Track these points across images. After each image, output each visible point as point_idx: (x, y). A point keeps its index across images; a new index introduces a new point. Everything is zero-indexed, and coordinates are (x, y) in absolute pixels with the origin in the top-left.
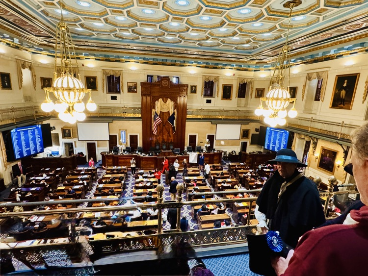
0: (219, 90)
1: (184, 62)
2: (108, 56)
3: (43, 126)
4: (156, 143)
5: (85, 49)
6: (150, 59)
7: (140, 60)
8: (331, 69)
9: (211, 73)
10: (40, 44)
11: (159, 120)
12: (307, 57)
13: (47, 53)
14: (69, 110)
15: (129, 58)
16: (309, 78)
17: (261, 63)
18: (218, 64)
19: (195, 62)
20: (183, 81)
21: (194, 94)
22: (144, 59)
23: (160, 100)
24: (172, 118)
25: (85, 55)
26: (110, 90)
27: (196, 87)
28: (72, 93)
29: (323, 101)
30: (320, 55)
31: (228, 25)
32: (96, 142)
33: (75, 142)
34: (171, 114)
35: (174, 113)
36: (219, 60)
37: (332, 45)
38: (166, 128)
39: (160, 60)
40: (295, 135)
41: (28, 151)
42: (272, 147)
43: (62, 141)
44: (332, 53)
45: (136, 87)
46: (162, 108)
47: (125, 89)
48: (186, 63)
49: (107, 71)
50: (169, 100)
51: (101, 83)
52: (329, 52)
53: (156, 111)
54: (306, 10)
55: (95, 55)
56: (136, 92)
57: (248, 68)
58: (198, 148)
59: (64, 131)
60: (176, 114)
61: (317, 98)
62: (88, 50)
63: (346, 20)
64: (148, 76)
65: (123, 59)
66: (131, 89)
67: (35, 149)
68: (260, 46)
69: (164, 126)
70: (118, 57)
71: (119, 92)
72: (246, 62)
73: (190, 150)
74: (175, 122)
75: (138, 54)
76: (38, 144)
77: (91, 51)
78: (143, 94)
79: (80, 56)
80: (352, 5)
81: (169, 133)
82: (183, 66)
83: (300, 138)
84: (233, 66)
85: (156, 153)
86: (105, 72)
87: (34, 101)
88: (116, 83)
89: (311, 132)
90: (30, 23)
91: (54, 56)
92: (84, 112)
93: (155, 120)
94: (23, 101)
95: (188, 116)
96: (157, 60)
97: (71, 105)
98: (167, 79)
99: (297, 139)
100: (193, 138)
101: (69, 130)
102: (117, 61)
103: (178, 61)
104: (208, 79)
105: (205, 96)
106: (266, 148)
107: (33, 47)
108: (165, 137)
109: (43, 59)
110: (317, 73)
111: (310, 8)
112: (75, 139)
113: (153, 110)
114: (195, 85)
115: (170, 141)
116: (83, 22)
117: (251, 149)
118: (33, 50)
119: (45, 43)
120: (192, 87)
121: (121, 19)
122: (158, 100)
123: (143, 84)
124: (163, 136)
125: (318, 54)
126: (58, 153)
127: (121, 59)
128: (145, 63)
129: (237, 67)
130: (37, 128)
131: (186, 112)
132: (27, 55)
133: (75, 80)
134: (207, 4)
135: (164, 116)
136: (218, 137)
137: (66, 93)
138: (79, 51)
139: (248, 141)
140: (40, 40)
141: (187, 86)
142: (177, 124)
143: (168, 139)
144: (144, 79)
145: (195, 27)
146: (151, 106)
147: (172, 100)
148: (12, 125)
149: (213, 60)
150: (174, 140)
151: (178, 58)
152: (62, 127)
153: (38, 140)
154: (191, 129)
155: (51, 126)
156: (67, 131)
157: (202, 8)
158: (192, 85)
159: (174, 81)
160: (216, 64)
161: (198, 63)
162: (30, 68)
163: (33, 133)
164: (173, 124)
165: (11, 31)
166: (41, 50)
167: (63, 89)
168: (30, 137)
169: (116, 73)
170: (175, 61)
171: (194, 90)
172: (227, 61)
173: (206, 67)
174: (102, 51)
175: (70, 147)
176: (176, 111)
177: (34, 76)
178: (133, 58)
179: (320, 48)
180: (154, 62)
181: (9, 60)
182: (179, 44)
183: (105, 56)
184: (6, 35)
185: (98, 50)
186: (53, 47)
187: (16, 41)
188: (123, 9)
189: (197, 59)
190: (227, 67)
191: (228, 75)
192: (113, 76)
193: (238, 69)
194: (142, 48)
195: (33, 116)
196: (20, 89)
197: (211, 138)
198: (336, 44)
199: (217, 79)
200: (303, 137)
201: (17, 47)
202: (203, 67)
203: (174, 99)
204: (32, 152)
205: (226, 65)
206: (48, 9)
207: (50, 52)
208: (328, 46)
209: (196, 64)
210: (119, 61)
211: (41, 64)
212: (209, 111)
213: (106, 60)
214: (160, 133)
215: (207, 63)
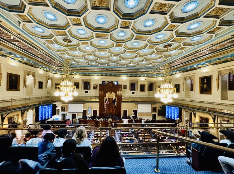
0: (138, 87)
1: (120, 74)
2: (85, 73)
3: (53, 105)
4: (106, 114)
5: (75, 71)
6: (104, 74)
7: (99, 75)
8: (196, 74)
9: (134, 79)
10: (57, 70)
11: (108, 102)
12: (182, 69)
13: (59, 73)
14: (66, 95)
15: (94, 74)
16: (185, 79)
17: (159, 73)
18: (137, 75)
19: (125, 74)
20: (120, 83)
21: (125, 89)
22: (101, 74)
23: (108, 92)
24: (114, 101)
25: (75, 73)
26: (85, 89)
27: (126, 86)
28: (68, 88)
29: (195, 91)
30: (189, 68)
31: (139, 57)
32: (76, 114)
33: (67, 113)
34: (114, 99)
35: (115, 99)
36: (137, 73)
37: (194, 63)
38: (111, 106)
39: (108, 74)
40: (182, 110)
41: (45, 117)
42: (170, 116)
43: (61, 113)
44: (195, 66)
45: (97, 87)
46: (109, 96)
47: (92, 87)
48: (121, 75)
49: (84, 80)
50: (113, 92)
51: (81, 85)
52: (193, 66)
53: (106, 98)
54: (175, 48)
55: (79, 73)
56: (97, 89)
57: (153, 76)
58: (128, 117)
59: (62, 108)
60: (116, 99)
61: (192, 90)
62: (76, 71)
63: (196, 51)
64: (103, 81)
65: (92, 74)
66: (95, 88)
67: (48, 116)
68: (157, 65)
69: (110, 105)
70: (89, 73)
71: (89, 89)
72: (151, 73)
73: (124, 118)
74: (116, 103)
75: (98, 72)
76: (50, 114)
77: (78, 72)
78: (100, 90)
79: (73, 74)
80: (197, 44)
81: (113, 109)
82: (119, 76)
83: (186, 111)
84: (145, 75)
85: (106, 119)
86: (83, 80)
87: (51, 94)
88: (88, 85)
89: (191, 107)
90: (54, 61)
91: (62, 74)
92: (72, 96)
93: (106, 102)
94: (46, 94)
95: (123, 100)
96: (107, 74)
97: (67, 93)
98: (112, 82)
99: (184, 112)
100: (125, 112)
101: (65, 108)
102: (89, 75)
103: (117, 74)
104: (132, 82)
105: (131, 90)
106: (167, 117)
107: (54, 71)
108: (111, 112)
109: (57, 76)
110: (189, 76)
111: (177, 47)
112: (67, 112)
113: (105, 97)
114: (126, 85)
115: (113, 113)
116: (75, 59)
117: (158, 118)
118: (53, 72)
119: (59, 69)
120: (124, 86)
121: (91, 57)
122: (107, 92)
123: (100, 85)
124: (110, 111)
125: (188, 68)
126: (58, 119)
127: (91, 74)
128: (101, 76)
129: (147, 76)
130: (51, 106)
131: (122, 98)
132: (51, 74)
133: (70, 82)
134: (128, 49)
135: (111, 101)
136: (139, 111)
137: (65, 87)
138: (72, 72)
139: (157, 114)
140: (57, 68)
141: (122, 85)
142: (117, 104)
143: (112, 112)
144: (101, 83)
145: (124, 59)
146: (104, 95)
147: (114, 92)
148: (40, 104)
149: (134, 73)
150: (115, 113)
151: (117, 73)
152: (61, 106)
153: (50, 112)
154: (124, 107)
155: (57, 105)
156: (63, 108)
157: (126, 51)
158: (124, 85)
159: (116, 83)
160: (135, 75)
161: (127, 75)
162: (51, 80)
163: (49, 108)
164: (115, 104)
165: (46, 65)
166: (57, 72)
167: (64, 86)
168: (47, 110)
169: (88, 81)
170: (116, 74)
171: (125, 87)
172: (141, 73)
173: (131, 76)
174: (82, 71)
175: (64, 115)
176: (116, 98)
177: (52, 83)
178: (96, 73)
179: (188, 65)
180: (106, 75)
181: (43, 76)
182: (117, 66)
183: (84, 73)
184: (44, 67)
185: (81, 71)
186: (62, 70)
187: (48, 68)
188: (92, 53)
189: (126, 73)
190: (142, 76)
191: (142, 80)
192: (86, 82)
193: (147, 77)
194: (100, 69)
195: (50, 101)
196: (46, 88)
197: (135, 112)
198: (196, 62)
199: (137, 82)
200: (187, 110)
201: (47, 71)
202: (129, 77)
203: (115, 92)
204: (47, 118)
205: (141, 75)
206: (62, 55)
207: (60, 72)
208: (192, 63)
209: (126, 75)
210: (90, 75)
211: (56, 78)
212: (133, 97)
213: (84, 75)
214: (108, 109)
215: (131, 75)
